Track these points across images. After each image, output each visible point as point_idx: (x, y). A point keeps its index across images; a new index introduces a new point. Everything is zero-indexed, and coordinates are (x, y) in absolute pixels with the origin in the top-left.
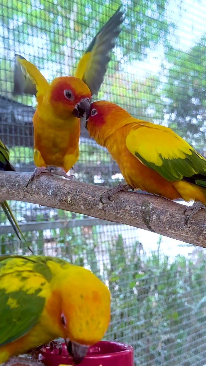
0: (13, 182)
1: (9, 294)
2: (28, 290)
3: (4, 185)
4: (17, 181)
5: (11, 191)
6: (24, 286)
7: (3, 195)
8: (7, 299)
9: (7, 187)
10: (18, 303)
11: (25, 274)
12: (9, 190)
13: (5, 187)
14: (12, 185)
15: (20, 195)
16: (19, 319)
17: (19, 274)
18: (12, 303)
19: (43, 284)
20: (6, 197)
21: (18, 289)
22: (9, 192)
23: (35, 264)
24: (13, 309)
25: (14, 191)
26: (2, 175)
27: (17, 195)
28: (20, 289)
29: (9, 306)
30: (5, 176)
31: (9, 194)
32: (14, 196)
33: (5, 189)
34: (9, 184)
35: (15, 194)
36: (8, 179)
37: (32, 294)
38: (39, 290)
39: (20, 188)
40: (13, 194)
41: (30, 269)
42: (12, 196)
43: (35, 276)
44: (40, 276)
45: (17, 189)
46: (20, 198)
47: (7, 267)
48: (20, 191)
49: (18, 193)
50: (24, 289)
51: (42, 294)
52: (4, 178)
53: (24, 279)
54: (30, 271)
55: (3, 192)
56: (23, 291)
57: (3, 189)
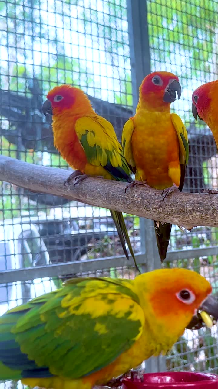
0: (206, 206)
1: (95, 319)
2: (117, 314)
3: (197, 209)
4: (212, 204)
5: (204, 216)
6: (112, 310)
7: (195, 220)
8: (94, 324)
9: (200, 212)
10: (107, 328)
11: (111, 297)
12: (202, 215)
13: (197, 211)
14: (206, 209)
15: (215, 220)
16: (109, 346)
17: (104, 297)
18: (100, 329)
19: (132, 307)
20: (199, 223)
21: (106, 313)
22: (202, 216)
23: (118, 286)
24: (101, 335)
25: (208, 216)
26: (193, 198)
27: (211, 220)
28: (108, 312)
29: (97, 333)
30: (197, 199)
31: (202, 219)
32: (207, 222)
33: (198, 214)
34: (202, 208)
35: (209, 219)
36: (201, 202)
37: (122, 318)
38: (129, 313)
39: (216, 212)
40: (207, 219)
41: (115, 292)
42: (206, 221)
43: (122, 298)
44: (127, 298)
45: (212, 213)
46: (215, 224)
47: (87, 289)
48: (215, 216)
49: (213, 217)
50: (113, 313)
51: (133, 317)
52: (196, 201)
53: (111, 302)
54: (115, 294)
55: (195, 217)
56: (111, 315)
57: (195, 214)
